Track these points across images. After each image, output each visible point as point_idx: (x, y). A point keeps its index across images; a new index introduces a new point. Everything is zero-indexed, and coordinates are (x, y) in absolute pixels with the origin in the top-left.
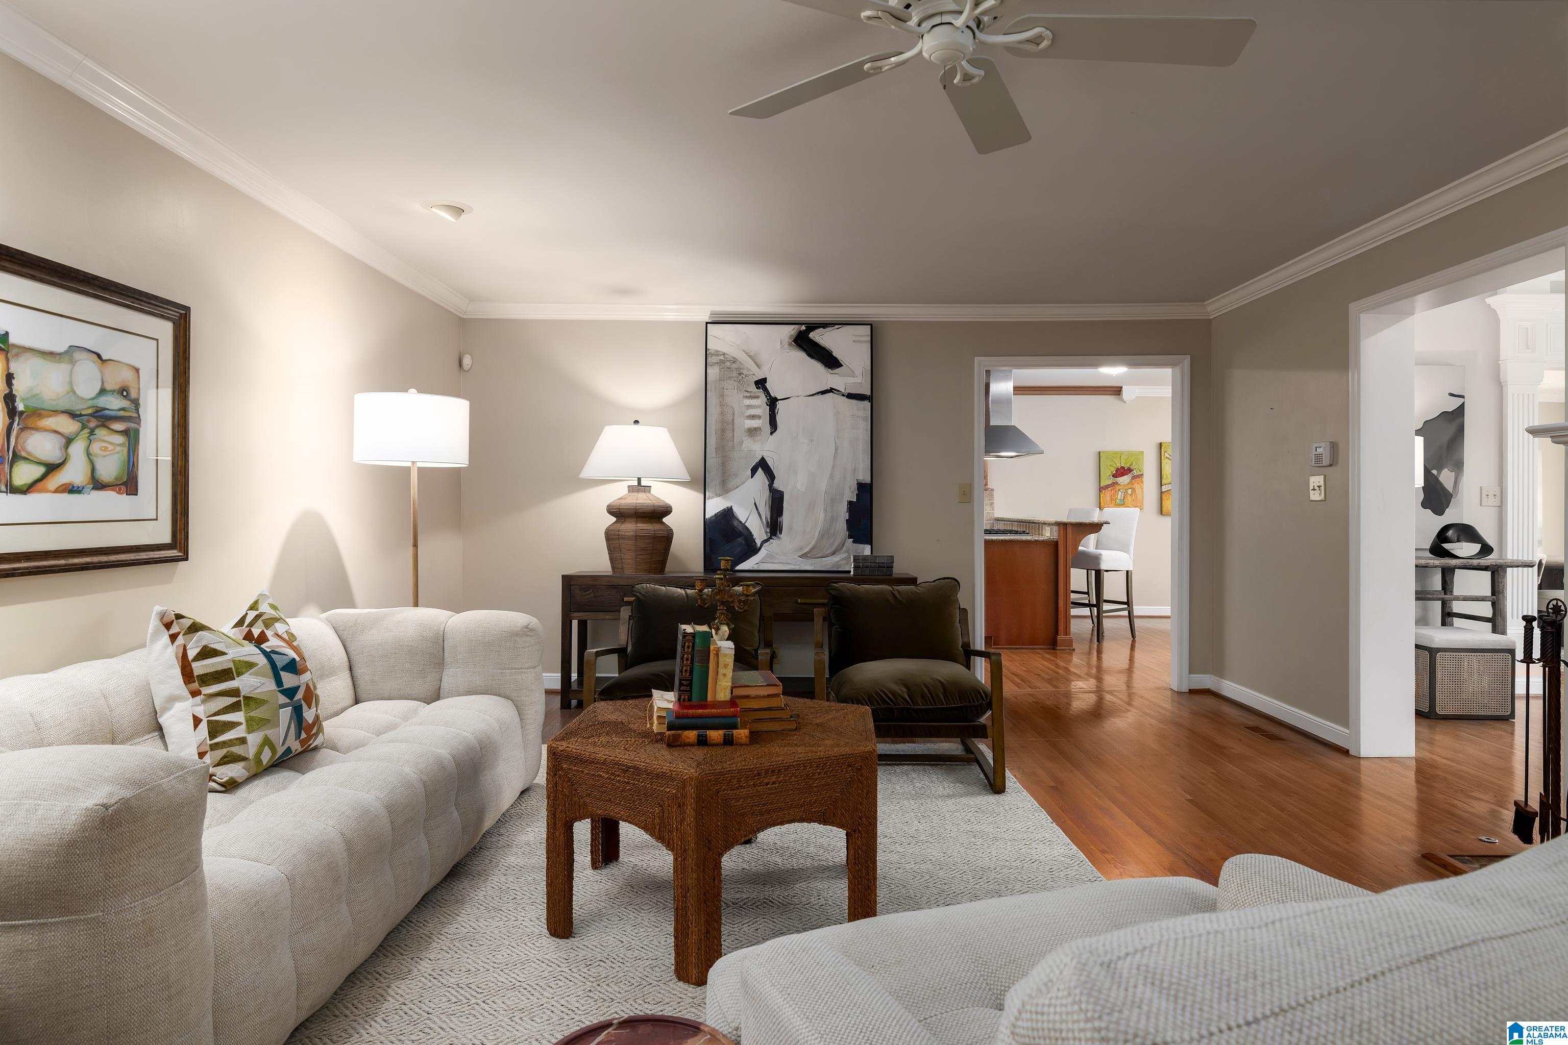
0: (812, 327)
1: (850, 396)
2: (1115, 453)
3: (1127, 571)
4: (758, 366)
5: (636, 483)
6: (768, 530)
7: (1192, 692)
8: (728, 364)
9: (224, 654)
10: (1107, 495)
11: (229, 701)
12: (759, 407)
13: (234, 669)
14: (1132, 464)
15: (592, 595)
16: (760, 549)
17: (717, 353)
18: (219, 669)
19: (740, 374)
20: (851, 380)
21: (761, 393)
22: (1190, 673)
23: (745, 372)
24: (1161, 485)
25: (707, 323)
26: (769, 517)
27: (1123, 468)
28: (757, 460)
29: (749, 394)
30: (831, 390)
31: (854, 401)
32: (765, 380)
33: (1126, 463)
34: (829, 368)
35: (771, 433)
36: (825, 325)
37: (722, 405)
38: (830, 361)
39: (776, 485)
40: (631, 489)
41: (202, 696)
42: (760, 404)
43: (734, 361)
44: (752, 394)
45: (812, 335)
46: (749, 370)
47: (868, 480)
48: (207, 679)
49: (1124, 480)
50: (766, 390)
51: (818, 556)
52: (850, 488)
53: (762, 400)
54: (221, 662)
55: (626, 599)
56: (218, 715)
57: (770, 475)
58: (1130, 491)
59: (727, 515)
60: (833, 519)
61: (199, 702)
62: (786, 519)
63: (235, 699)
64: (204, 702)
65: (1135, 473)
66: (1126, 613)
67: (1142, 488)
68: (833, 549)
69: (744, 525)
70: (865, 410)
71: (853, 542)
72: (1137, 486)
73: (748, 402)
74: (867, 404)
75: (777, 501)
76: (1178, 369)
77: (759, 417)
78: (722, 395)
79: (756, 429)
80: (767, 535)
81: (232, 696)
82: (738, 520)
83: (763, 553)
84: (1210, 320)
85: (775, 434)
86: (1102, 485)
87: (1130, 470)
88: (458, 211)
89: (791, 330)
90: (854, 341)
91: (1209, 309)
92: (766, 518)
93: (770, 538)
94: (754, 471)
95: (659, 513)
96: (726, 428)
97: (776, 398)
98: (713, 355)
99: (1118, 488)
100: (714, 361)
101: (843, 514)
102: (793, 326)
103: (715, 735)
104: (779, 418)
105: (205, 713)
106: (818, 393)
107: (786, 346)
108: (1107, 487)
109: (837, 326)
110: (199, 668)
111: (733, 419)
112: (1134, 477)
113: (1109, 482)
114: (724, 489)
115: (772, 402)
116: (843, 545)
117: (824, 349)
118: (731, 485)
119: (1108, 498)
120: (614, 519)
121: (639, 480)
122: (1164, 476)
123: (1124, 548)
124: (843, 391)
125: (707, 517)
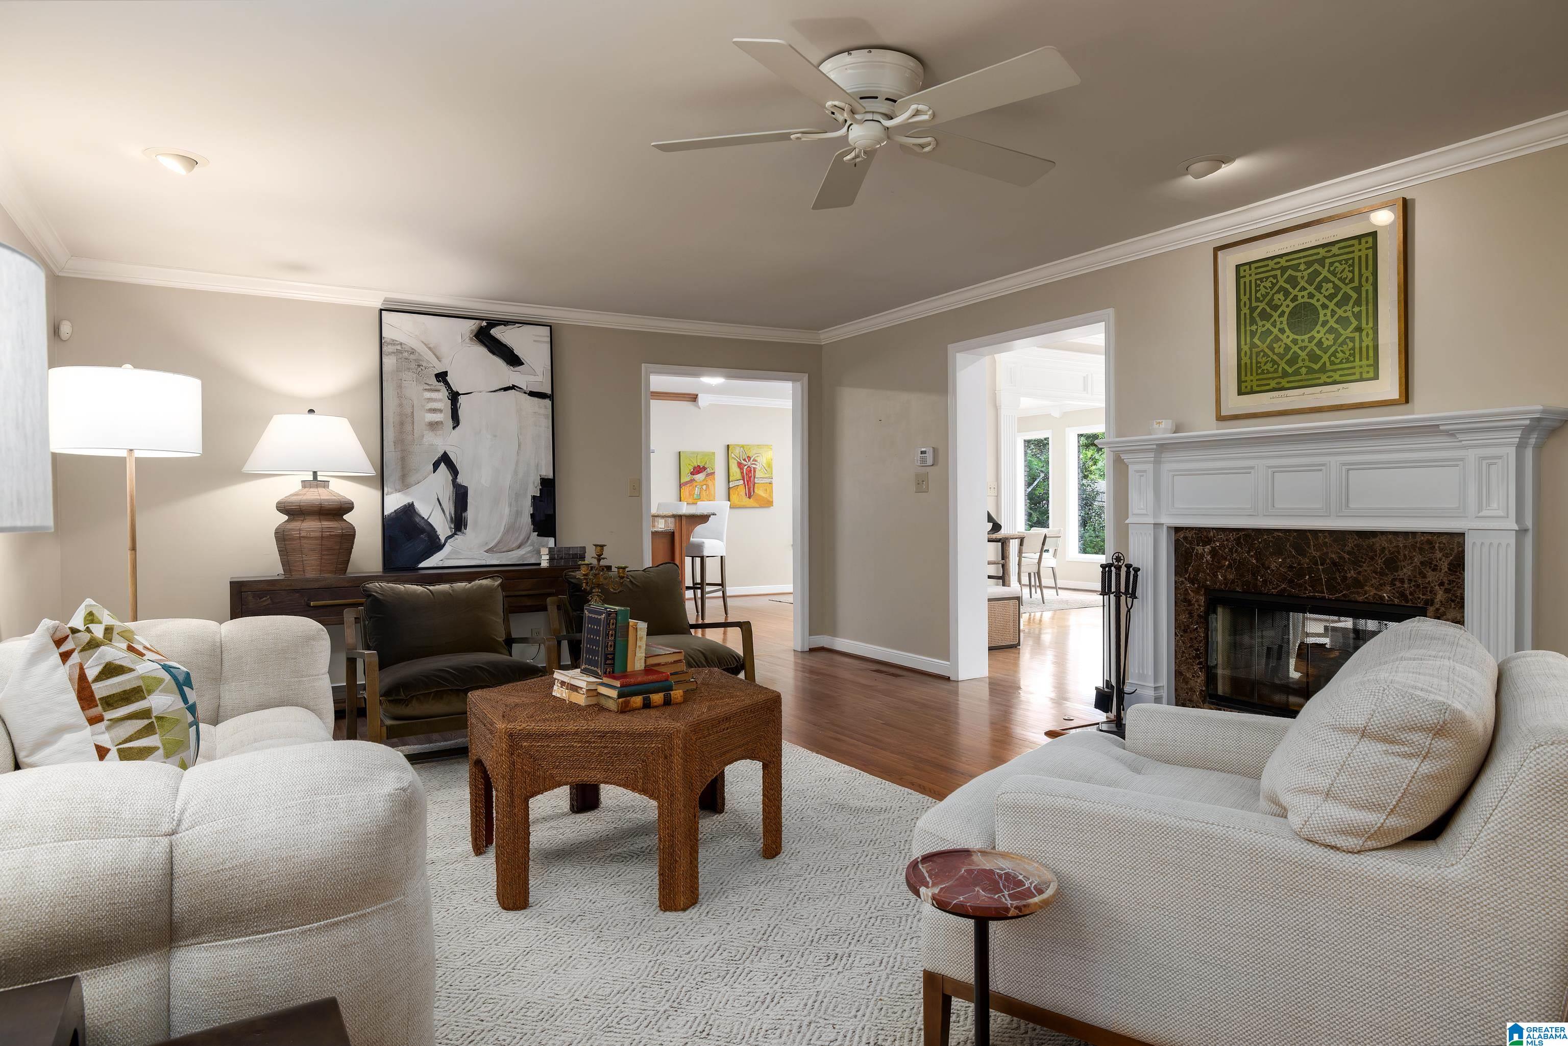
0: (493, 323)
1: (532, 394)
2: (693, 453)
3: (722, 557)
4: (438, 358)
5: (311, 478)
6: (453, 526)
7: (812, 650)
8: (406, 354)
9: (131, 670)
10: (686, 491)
11: (141, 724)
12: (440, 400)
13: (143, 687)
14: (706, 463)
15: (269, 601)
16: (444, 545)
17: (393, 342)
18: (128, 687)
19: (419, 366)
20: (532, 378)
21: (441, 386)
22: (810, 635)
23: (424, 364)
24: (729, 482)
25: (381, 310)
26: (453, 513)
27: (699, 466)
28: (440, 455)
29: (428, 387)
30: (513, 387)
31: (536, 399)
32: (445, 374)
33: (701, 462)
34: (511, 365)
35: (454, 428)
36: (506, 323)
37: (400, 397)
38: (513, 360)
39: (460, 480)
40: (305, 483)
41: (105, 723)
42: (441, 397)
43: (413, 352)
44: (432, 387)
45: (495, 332)
46: (428, 362)
47: (551, 476)
48: (110, 702)
49: (700, 477)
50: (447, 384)
51: (503, 550)
52: (534, 483)
53: (443, 394)
54: (129, 680)
55: (312, 604)
56: (130, 741)
57: (453, 470)
58: (704, 487)
59: (409, 510)
60: (518, 514)
61: (103, 728)
62: (470, 514)
63: (146, 722)
64: (108, 728)
65: (709, 471)
66: (720, 594)
67: (714, 485)
68: (519, 542)
69: (426, 521)
70: (546, 408)
71: (538, 535)
72: (710, 483)
73: (428, 395)
74: (548, 402)
75: (461, 497)
76: (798, 384)
77: (441, 411)
78: (400, 386)
79: (437, 423)
80: (451, 531)
81: (143, 719)
82: (420, 516)
83: (447, 549)
84: (821, 346)
85: (457, 429)
86: (682, 481)
87: (704, 469)
88: (192, 163)
89: (472, 325)
90: (535, 341)
91: (822, 337)
92: (450, 513)
93: (455, 534)
94: (436, 466)
95: (340, 510)
96: (405, 420)
97: (457, 392)
98: (388, 344)
99: (695, 484)
100: (391, 350)
101: (527, 508)
102: (474, 321)
103: (657, 698)
104: (461, 413)
105: (112, 741)
106: (500, 389)
107: (467, 340)
108: (686, 483)
109: (517, 325)
110: (101, 689)
111: (413, 412)
112: (708, 475)
113: (688, 479)
114: (404, 484)
115: (454, 397)
116: (528, 538)
117: (505, 346)
118: (412, 479)
119: (687, 493)
120: (286, 518)
121: (315, 473)
122: (731, 474)
123: (719, 538)
124: (525, 388)
125: (386, 513)
